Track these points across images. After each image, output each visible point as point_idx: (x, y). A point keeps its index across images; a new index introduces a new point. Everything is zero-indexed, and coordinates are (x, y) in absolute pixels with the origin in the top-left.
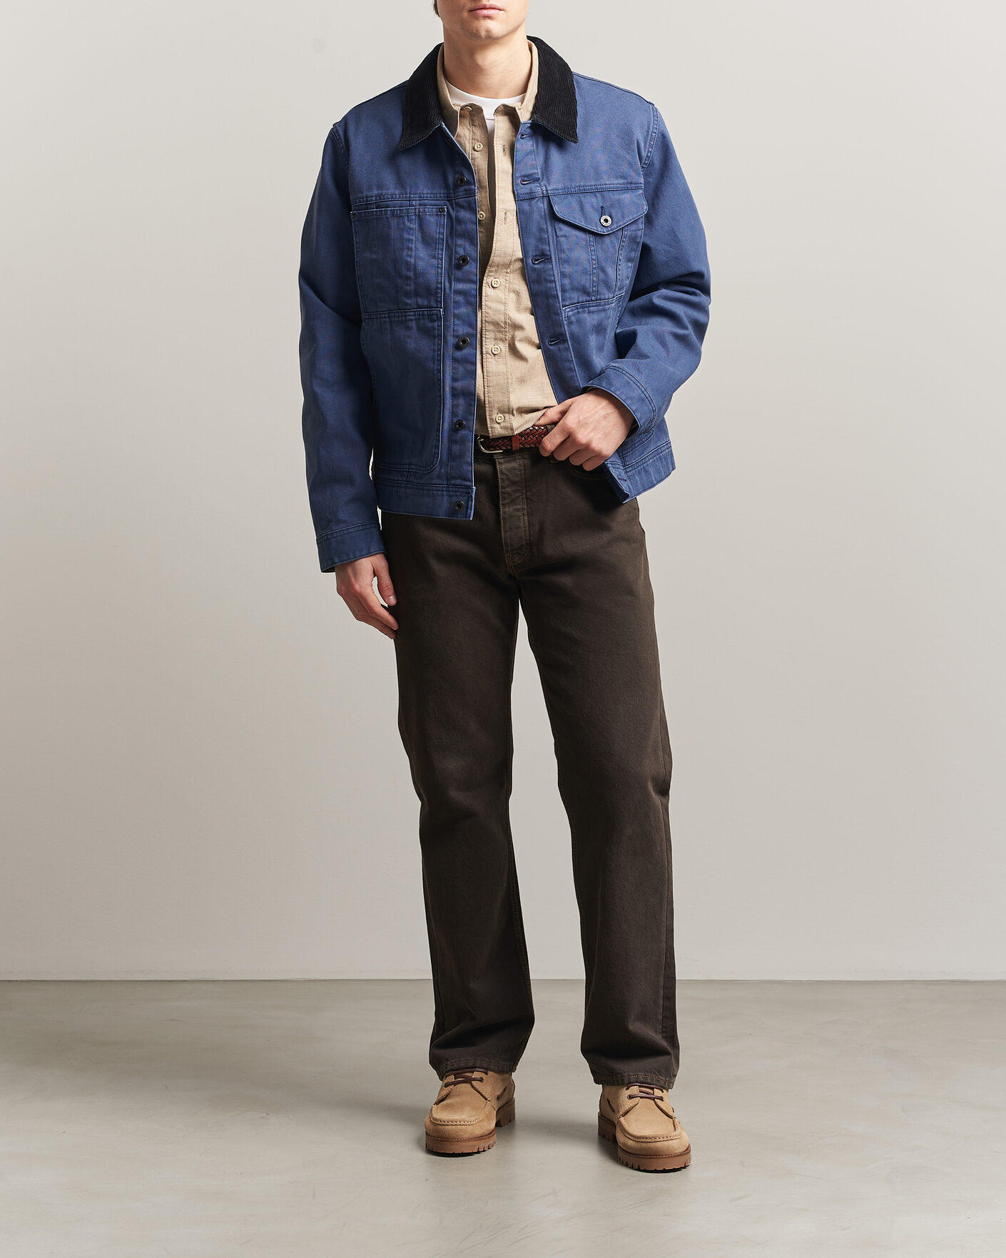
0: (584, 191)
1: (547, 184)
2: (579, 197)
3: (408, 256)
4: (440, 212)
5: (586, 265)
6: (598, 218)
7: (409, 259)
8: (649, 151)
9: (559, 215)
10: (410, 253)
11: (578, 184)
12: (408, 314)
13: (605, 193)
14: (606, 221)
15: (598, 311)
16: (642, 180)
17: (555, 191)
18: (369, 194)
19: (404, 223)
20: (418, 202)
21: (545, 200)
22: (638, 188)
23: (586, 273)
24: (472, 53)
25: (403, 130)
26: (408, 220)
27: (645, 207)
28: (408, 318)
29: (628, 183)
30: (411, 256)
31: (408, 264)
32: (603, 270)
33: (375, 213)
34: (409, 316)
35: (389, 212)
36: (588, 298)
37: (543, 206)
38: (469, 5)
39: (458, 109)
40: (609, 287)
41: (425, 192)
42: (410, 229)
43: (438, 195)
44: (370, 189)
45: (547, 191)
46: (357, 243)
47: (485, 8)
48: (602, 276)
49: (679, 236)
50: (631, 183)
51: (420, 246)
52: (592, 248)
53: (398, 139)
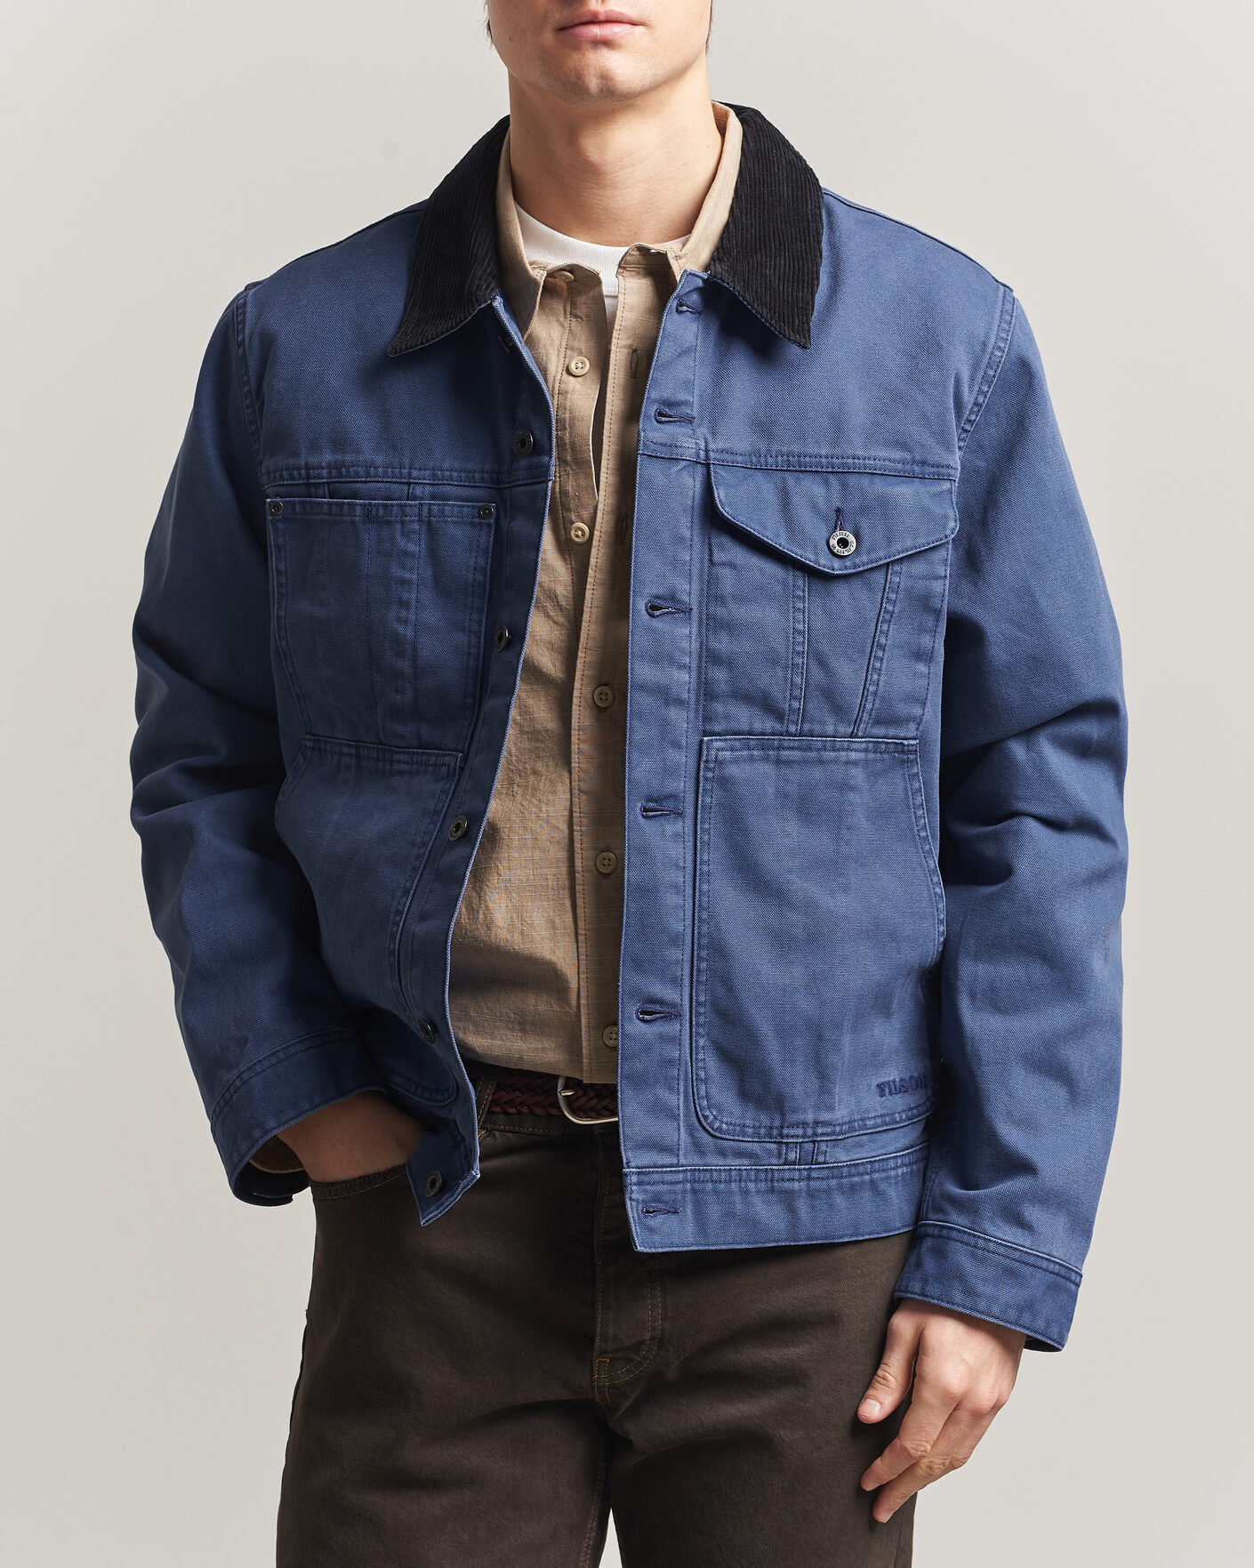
0: (800, 468)
1: (709, 437)
2: (784, 481)
3: (399, 620)
4: (480, 516)
5: (778, 642)
6: (825, 534)
7: (400, 629)
8: (980, 391)
9: (726, 511)
10: (403, 614)
11: (785, 449)
12: (397, 757)
13: (852, 480)
14: (843, 543)
15: (803, 762)
16: (956, 459)
17: (726, 457)
18: (314, 460)
19: (392, 539)
20: (428, 488)
21: (700, 470)
22: (940, 478)
23: (775, 662)
24: (573, 133)
25: (405, 309)
26: (403, 534)
27: (952, 524)
28: (396, 767)
29: (914, 462)
30: (406, 622)
31: (397, 640)
32: (823, 663)
33: (325, 507)
34: (400, 762)
35: (358, 511)
36: (778, 727)
37: (692, 484)
38: (558, 16)
39: (539, 276)
40: (838, 710)
41: (446, 465)
42: (406, 554)
43: (477, 475)
44: (315, 447)
45: (707, 451)
46: (279, 573)
47: (594, 20)
48: (817, 674)
49: (1044, 603)
50: (924, 463)
51: (428, 596)
52: (800, 605)
53: (390, 330)
